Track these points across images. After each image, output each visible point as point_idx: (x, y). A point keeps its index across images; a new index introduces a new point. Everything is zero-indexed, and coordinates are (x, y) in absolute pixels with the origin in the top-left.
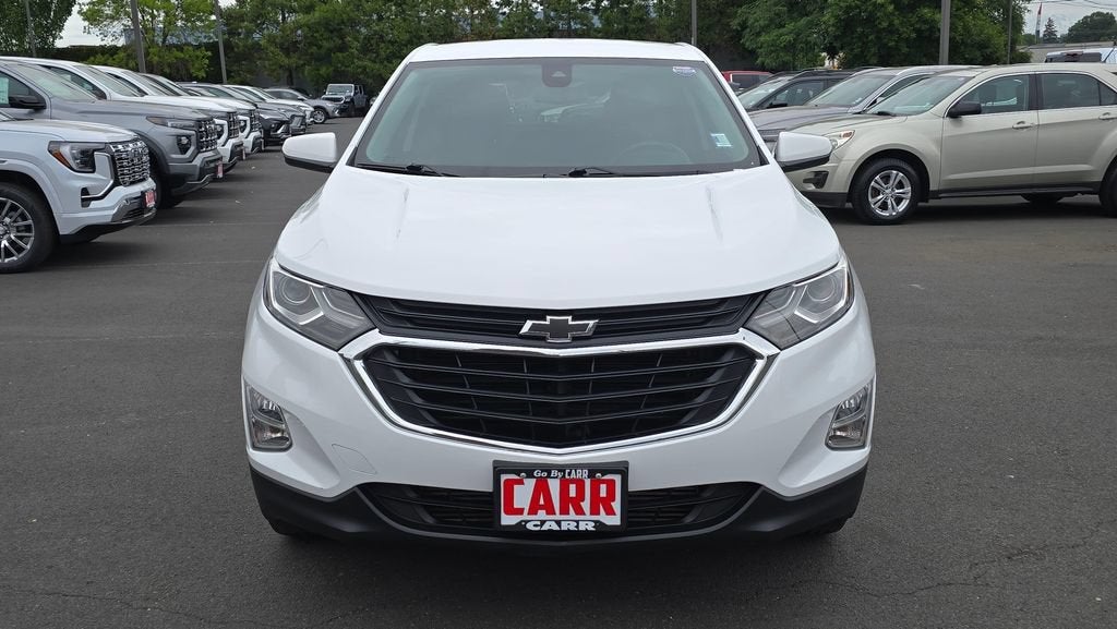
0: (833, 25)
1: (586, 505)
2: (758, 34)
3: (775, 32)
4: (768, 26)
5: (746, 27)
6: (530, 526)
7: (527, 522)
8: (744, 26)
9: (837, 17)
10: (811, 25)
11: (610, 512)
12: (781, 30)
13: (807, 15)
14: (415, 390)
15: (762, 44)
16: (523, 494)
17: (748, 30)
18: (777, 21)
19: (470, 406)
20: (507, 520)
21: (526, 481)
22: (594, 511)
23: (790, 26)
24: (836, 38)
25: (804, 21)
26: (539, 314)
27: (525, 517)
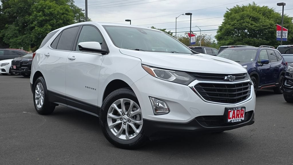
0: (34, 38)
1: (240, 116)
2: (9, 39)
3: (15, 39)
4: (12, 37)
5: (5, 36)
6: (232, 122)
7: (231, 121)
8: (4, 36)
9: (35, 36)
10: (26, 37)
11: (243, 117)
12: (17, 38)
13: (25, 35)
14: (207, 93)
15: (11, 42)
16: (231, 114)
17: (5, 37)
18: (15, 35)
19: (218, 96)
20: (229, 120)
21: (232, 111)
22: (241, 117)
23: (20, 37)
24: (35, 42)
25: (24, 36)
26: (227, 75)
27: (231, 119)
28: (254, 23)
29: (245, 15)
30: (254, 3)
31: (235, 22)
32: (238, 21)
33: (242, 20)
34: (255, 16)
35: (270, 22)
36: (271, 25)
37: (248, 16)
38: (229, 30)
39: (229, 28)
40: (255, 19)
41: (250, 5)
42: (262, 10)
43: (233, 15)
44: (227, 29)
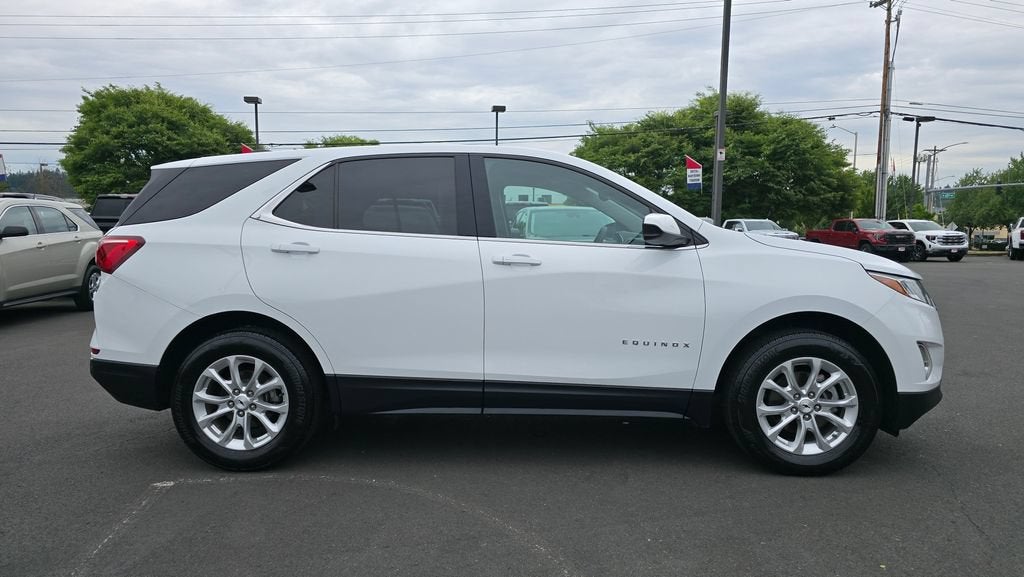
28: (175, 136)
29: (150, 115)
30: (159, 86)
31: (123, 127)
32: (130, 126)
33: (142, 126)
34: (174, 119)
35: (215, 136)
36: (218, 145)
37: (156, 116)
38: (110, 148)
39: (107, 143)
40: (174, 126)
41: (148, 88)
42: (186, 105)
43: (112, 109)
44: (103, 145)
